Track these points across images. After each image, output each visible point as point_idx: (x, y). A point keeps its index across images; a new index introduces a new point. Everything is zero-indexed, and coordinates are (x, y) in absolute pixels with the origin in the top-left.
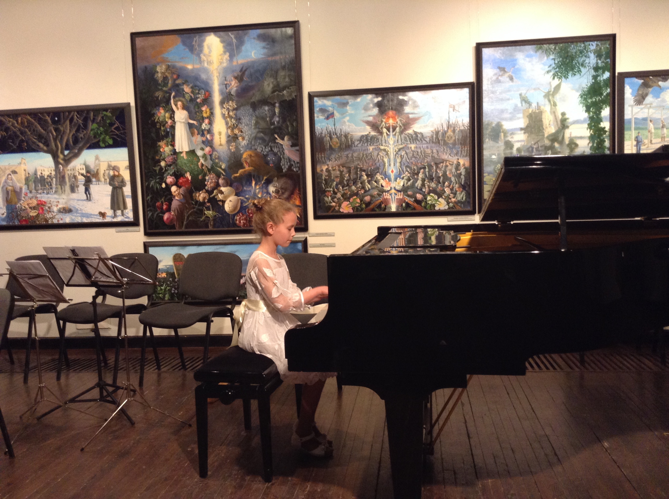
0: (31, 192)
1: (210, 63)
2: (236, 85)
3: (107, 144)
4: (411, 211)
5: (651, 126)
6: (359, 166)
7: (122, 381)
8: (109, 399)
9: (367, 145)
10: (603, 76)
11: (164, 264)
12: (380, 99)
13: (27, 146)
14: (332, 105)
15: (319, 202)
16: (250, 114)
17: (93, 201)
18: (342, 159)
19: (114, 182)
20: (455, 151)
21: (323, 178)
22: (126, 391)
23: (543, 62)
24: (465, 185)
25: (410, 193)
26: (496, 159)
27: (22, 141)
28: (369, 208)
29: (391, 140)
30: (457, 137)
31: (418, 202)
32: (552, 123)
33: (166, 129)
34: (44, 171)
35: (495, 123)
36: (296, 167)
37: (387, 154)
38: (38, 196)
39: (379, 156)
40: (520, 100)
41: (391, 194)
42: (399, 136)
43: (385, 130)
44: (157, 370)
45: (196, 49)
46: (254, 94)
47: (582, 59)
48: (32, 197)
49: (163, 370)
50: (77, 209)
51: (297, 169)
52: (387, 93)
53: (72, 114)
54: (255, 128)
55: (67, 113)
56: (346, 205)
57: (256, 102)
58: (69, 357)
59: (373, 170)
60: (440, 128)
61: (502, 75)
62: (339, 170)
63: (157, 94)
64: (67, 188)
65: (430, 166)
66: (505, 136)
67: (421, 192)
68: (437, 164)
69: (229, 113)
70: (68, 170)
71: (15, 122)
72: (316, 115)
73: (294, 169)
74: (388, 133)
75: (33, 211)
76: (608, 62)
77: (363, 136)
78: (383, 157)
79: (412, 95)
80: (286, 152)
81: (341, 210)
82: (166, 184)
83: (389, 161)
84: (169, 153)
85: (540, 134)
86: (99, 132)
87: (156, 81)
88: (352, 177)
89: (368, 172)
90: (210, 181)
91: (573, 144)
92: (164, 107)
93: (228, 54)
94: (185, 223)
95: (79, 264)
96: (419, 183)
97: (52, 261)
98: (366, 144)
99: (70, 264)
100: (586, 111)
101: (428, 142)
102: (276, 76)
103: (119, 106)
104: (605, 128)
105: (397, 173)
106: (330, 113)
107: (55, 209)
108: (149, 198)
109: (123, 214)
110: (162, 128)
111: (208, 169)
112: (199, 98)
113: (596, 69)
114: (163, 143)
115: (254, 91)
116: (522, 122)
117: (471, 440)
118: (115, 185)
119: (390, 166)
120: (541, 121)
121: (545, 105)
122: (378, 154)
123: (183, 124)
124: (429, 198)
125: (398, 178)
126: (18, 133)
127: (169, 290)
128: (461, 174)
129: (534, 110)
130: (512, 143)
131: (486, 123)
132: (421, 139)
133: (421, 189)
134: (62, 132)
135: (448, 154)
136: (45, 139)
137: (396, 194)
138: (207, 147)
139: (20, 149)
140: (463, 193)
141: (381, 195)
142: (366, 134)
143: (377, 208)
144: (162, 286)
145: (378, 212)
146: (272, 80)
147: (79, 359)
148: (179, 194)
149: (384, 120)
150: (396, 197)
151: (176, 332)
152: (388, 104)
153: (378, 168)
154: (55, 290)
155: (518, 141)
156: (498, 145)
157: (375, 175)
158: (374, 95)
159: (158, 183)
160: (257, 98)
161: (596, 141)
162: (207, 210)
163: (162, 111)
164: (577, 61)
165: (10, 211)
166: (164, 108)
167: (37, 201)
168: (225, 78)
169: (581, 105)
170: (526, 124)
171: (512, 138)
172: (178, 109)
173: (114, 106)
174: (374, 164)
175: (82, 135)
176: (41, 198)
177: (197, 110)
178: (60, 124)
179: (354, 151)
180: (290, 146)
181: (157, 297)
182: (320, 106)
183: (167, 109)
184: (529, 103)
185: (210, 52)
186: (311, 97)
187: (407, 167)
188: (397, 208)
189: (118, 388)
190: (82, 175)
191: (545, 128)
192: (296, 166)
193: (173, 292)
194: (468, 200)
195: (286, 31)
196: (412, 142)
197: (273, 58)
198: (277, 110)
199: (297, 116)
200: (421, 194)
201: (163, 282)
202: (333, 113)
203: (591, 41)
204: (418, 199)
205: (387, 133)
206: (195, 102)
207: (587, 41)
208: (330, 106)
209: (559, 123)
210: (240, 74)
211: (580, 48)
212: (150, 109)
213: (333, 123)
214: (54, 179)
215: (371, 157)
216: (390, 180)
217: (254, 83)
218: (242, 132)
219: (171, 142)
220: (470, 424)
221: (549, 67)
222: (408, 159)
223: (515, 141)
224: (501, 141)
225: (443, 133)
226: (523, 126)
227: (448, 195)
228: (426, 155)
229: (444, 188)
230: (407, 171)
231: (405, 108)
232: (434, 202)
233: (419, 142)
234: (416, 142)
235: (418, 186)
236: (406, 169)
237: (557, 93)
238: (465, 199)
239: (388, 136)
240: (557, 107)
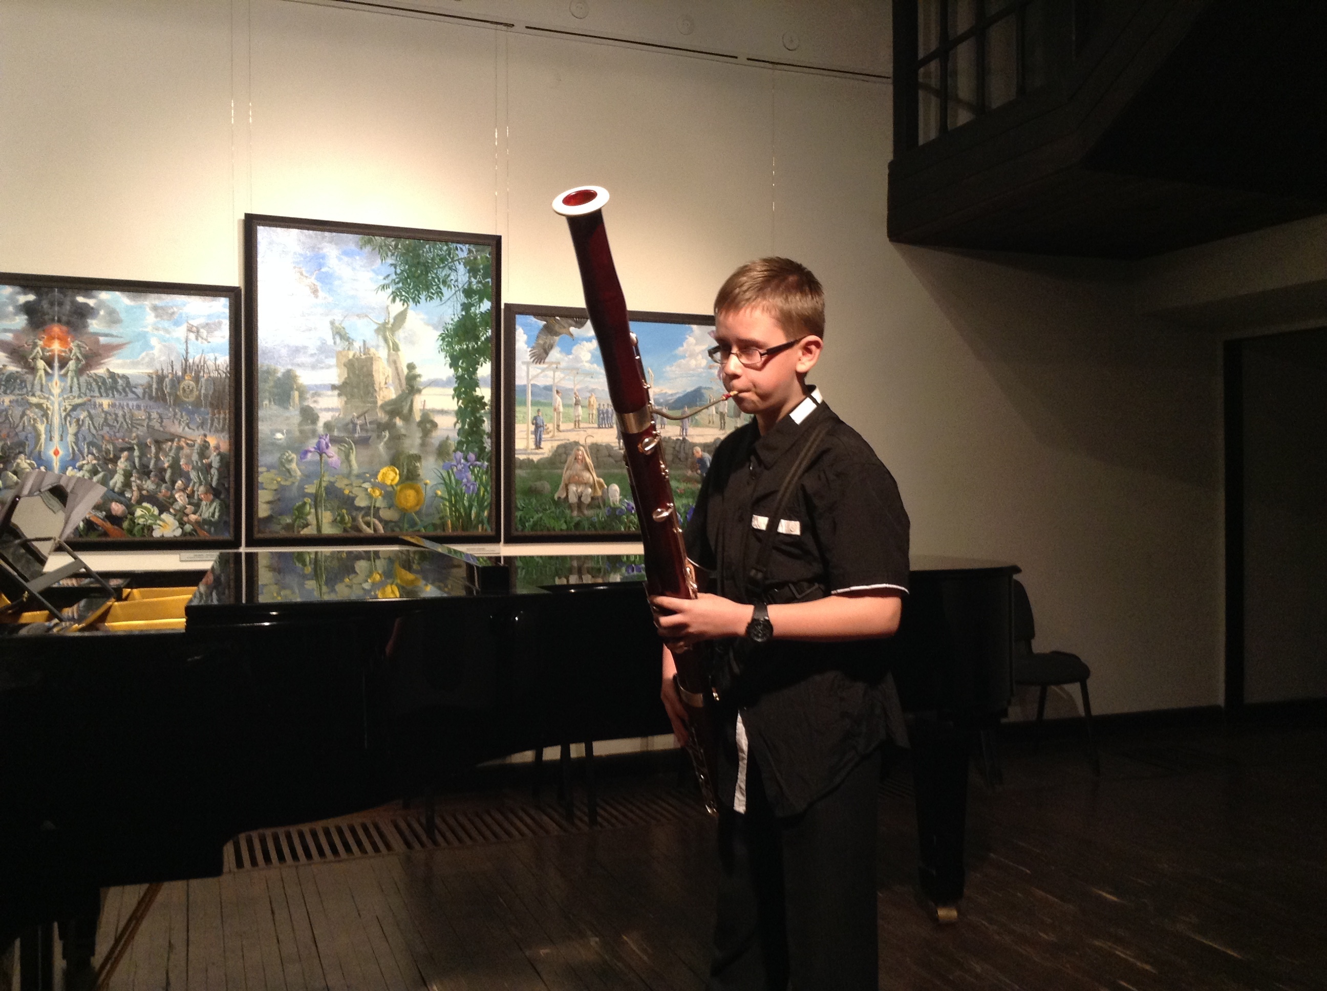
4: (98, 539)
5: (558, 400)
10: (480, 307)
12: (31, 297)
20: (198, 420)
23: (373, 267)
26: (280, 442)
29: (56, 386)
30: (203, 391)
31: (115, 520)
32: (390, 381)
35: (283, 371)
37: (45, 415)
39: (25, 418)
40: (331, 332)
42: (75, 380)
43: (41, 364)
47: (443, 274)
52: (51, 288)
59: (10, 448)
60: (167, 370)
65: (143, 447)
66: (302, 397)
67: (122, 499)
68: (158, 443)
74: (49, 370)
76: (488, 282)
78: (34, 420)
79: (105, 295)
83: (49, 431)
85: (369, 400)
91: (427, 424)
96: (117, 480)
100: (451, 366)
101: (141, 396)
104: (483, 397)
105: (69, 456)
113: (468, 293)
116: (334, 375)
119: (51, 440)
120: (370, 375)
121: (377, 347)
122: (23, 414)
124: (139, 512)
125: (70, 468)
128: (210, 466)
129: (358, 354)
130: (316, 411)
131: (265, 368)
132: (124, 390)
133: (122, 493)
135: (183, 425)
140: (214, 504)
149: (41, 343)
152: (50, 311)
153: (22, 444)
155: (328, 410)
156: (287, 414)
157: (15, 458)
158: (17, 289)
161: (468, 420)
164: (436, 274)
169: (443, 354)
170: (343, 380)
171: (315, 402)
174: (12, 434)
184: (349, 341)
187: (90, 444)
191: (377, 389)
194: (225, 518)
196: (104, 394)
200: (121, 503)
203: (458, 242)
204: (114, 513)
207: (453, 242)
209: (404, 382)
211: (440, 253)
215: (7, 418)
216: (49, 471)
221: (384, 279)
222: (95, 427)
223: (321, 410)
224: (294, 405)
225: (172, 380)
226: (337, 381)
227: (181, 507)
228: (135, 423)
229: (174, 492)
230: (90, 453)
231: (89, 321)
232: (150, 521)
233: (121, 394)
234: (113, 394)
235: (115, 486)
236: (88, 448)
237: (400, 328)
238: (219, 517)
239: (49, 377)
240: (399, 353)
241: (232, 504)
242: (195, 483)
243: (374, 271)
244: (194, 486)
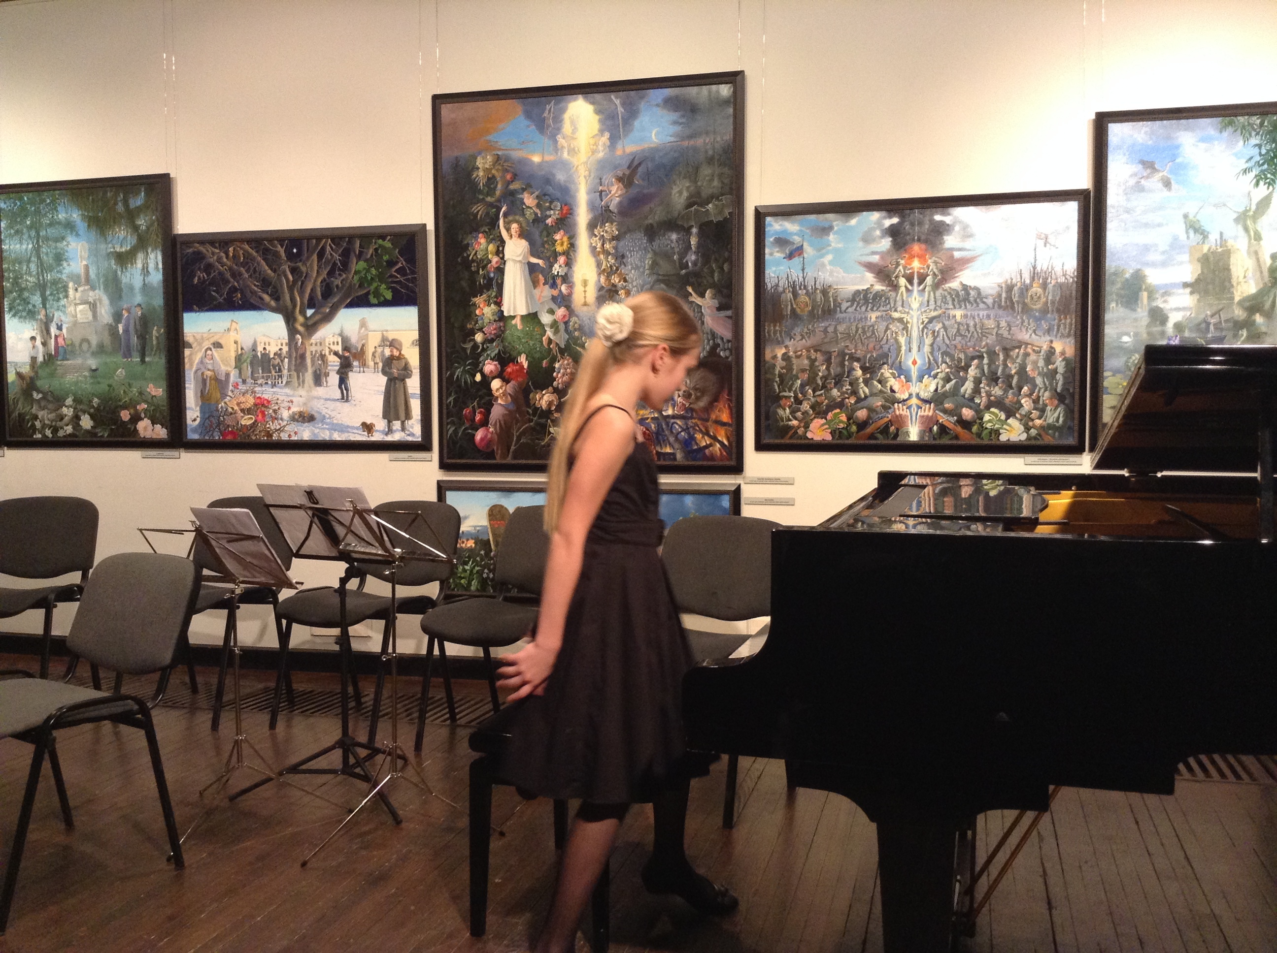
0: (244, 382)
1: (573, 151)
2: (619, 192)
3: (382, 299)
4: (950, 442)
6: (846, 351)
7: (383, 740)
8: (358, 770)
9: (866, 310)
11: (472, 524)
12: (895, 220)
13: (241, 299)
14: (801, 231)
15: (767, 418)
16: (642, 246)
17: (352, 402)
18: (814, 335)
19: (390, 368)
20: (1045, 326)
21: (777, 372)
22: (389, 758)
23: (1235, 151)
24: (1065, 393)
25: (948, 405)
26: (1128, 345)
27: (234, 290)
28: (862, 432)
29: (915, 300)
30: (1050, 298)
31: (965, 424)
32: (1250, 274)
33: (488, 272)
34: (269, 343)
35: (1131, 271)
36: (725, 350)
37: (906, 328)
38: (257, 389)
39: (889, 332)
40: (1183, 227)
41: (909, 408)
42: (932, 294)
43: (903, 281)
44: (448, 722)
45: (549, 126)
46: (651, 210)
48: (247, 391)
49: (458, 722)
50: (324, 416)
51: (727, 353)
52: (912, 209)
53: (324, 240)
54: (650, 275)
55: (314, 241)
56: (818, 425)
57: (655, 225)
58: (295, 686)
59: (876, 359)
60: (1016, 280)
61: (1147, 177)
62: (809, 358)
63: (475, 209)
64: (309, 376)
65: (992, 355)
66: (1150, 298)
67: (971, 404)
68: (1006, 351)
69: (603, 245)
70: (311, 345)
71: (223, 255)
72: (767, 251)
73: (722, 354)
74: (910, 287)
75: (246, 417)
77: (858, 293)
78: (896, 333)
79: (960, 213)
80: (708, 320)
81: (809, 435)
82: (483, 375)
83: (909, 342)
84: (491, 318)
85: (1225, 296)
86: (369, 278)
87: (474, 185)
88: (832, 371)
89: (865, 363)
90: (562, 371)
92: (486, 232)
93: (607, 135)
94: (513, 448)
95: (319, 518)
96: (968, 387)
97: (272, 510)
98: (864, 308)
99: (302, 519)
101: (991, 306)
102: (695, 178)
103: (407, 230)
105: (924, 365)
106: (795, 247)
107: (285, 414)
108: (451, 399)
109: (403, 429)
110: (481, 272)
111: (559, 348)
112: (550, 216)
114: (482, 300)
115: (652, 205)
116: (1188, 271)
117: (1053, 911)
118: (392, 374)
119: (910, 351)
120: (1227, 269)
121: (1236, 238)
122: (887, 329)
123: (518, 265)
124: (987, 417)
125: (926, 376)
126: (228, 275)
127: (478, 572)
128: (1055, 371)
129: (1214, 247)
130: (1165, 312)
131: (1112, 270)
132: (975, 301)
133: (972, 399)
134: (304, 275)
135: (1030, 332)
136: (274, 287)
137: (919, 407)
138: (559, 308)
139: (230, 305)
140: (1059, 409)
141: (890, 408)
142: (865, 288)
143: (881, 432)
144: (466, 563)
145: (881, 440)
146: (688, 184)
147: (311, 692)
148: (504, 394)
149: (902, 262)
150: (919, 413)
151: (487, 652)
152: (911, 231)
153: (886, 356)
154: (273, 564)
155: (1178, 309)
156: (1134, 315)
157: (880, 368)
158: (884, 214)
159: (468, 372)
160: (657, 218)
162: (554, 426)
163: (482, 241)
165: (207, 416)
166: (487, 235)
167: (254, 397)
168: (601, 179)
170: (1196, 276)
171: (1165, 301)
172: (511, 236)
173: (396, 230)
174: (877, 347)
175: (338, 282)
176: (262, 394)
177: (545, 239)
178: (301, 261)
179: (839, 322)
180: (715, 310)
181: (456, 585)
182: (776, 232)
183: (491, 237)
184: (1205, 235)
185: (575, 130)
186: (760, 216)
187: (944, 354)
188: (922, 434)
189: (376, 751)
190: (336, 354)
191: (1235, 284)
192: (726, 347)
193: (485, 575)
194: (1069, 423)
195: (718, 92)
196: (957, 306)
197: (692, 142)
198: (694, 241)
199: (731, 252)
200: (971, 408)
201: (469, 557)
202: (802, 245)
204: (964, 418)
205: (906, 287)
206: (541, 224)
208: (795, 234)
209: (1266, 274)
210: (627, 172)
212: (460, 237)
213: (800, 266)
214: (286, 360)
215: (873, 333)
216: (908, 379)
217: (652, 190)
218: (625, 281)
219: (496, 297)
220: (1054, 879)
221: (1247, 162)
222: (949, 338)
223: (1171, 309)
224: (1142, 308)
225: (1021, 289)
226: (1190, 278)
227: (1027, 413)
228: (985, 333)
229: (1020, 397)
230: (944, 362)
231: (945, 238)
232: (997, 426)
233: (972, 305)
234: (965, 305)
235: (965, 392)
236: (943, 358)
237: (1263, 213)
238: (1064, 421)
239: (909, 293)
240: (1262, 242)
241: (1076, 409)
242: (1040, 389)
243: (1236, 155)
244: (1039, 392)
